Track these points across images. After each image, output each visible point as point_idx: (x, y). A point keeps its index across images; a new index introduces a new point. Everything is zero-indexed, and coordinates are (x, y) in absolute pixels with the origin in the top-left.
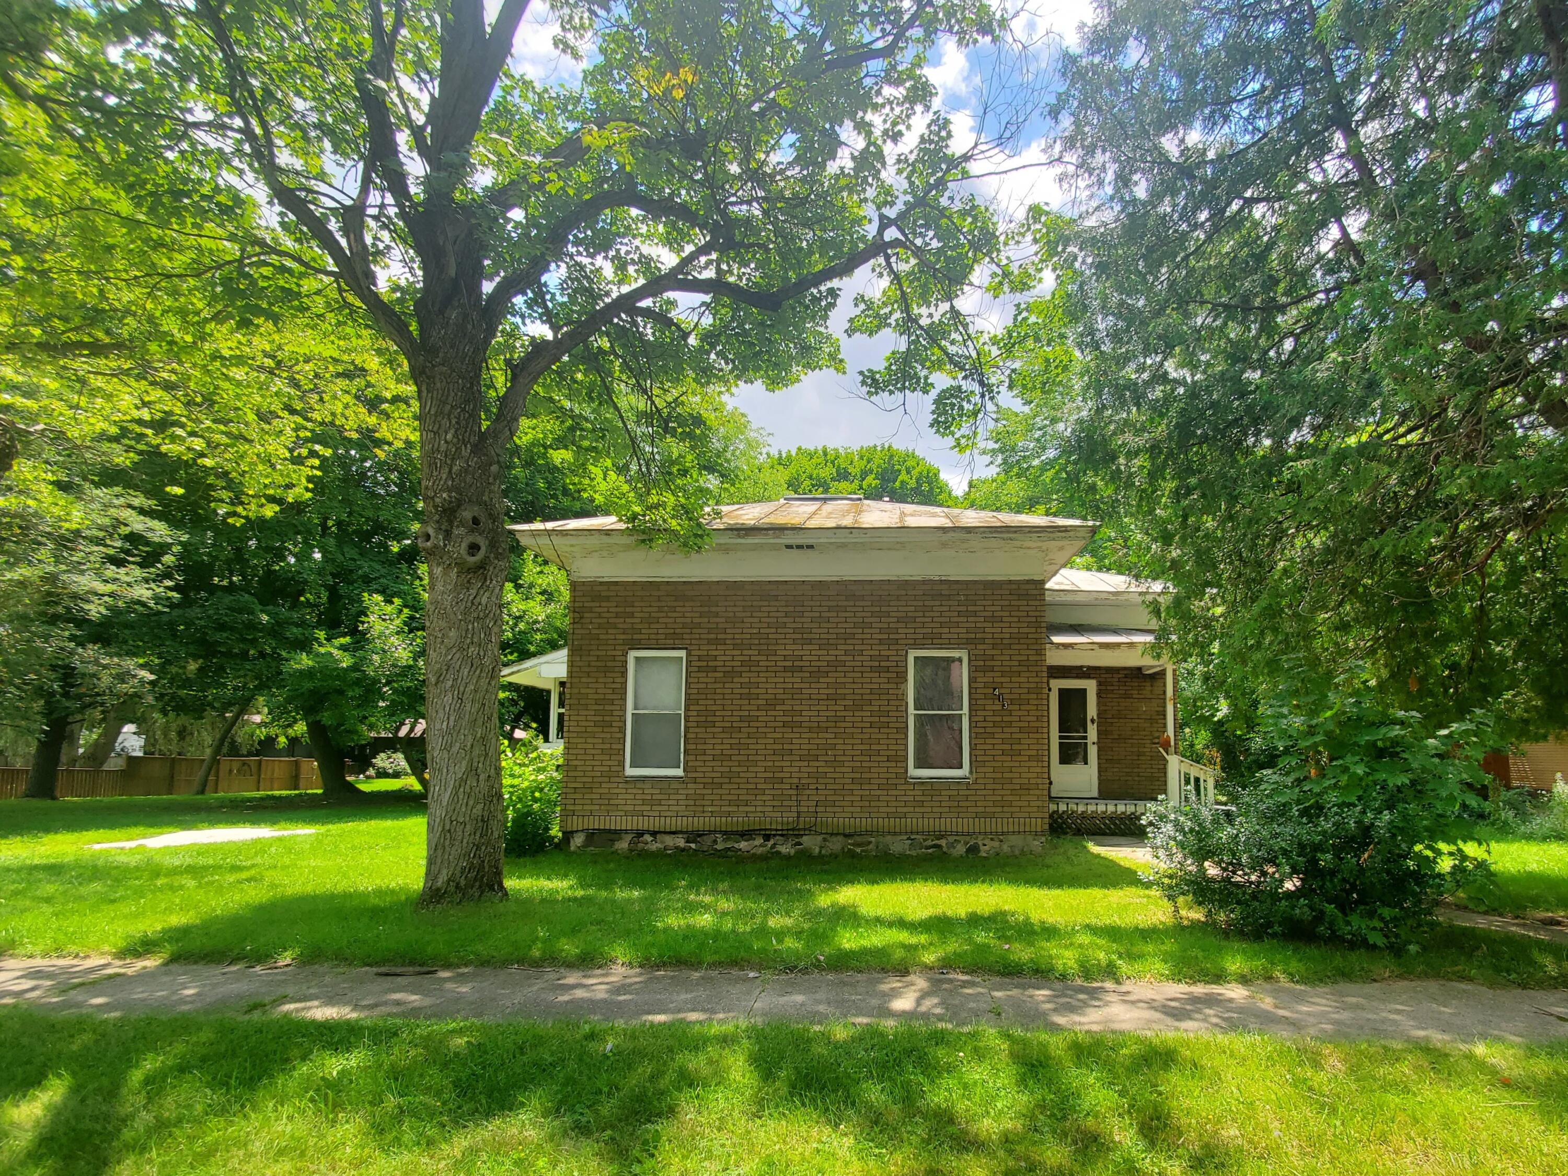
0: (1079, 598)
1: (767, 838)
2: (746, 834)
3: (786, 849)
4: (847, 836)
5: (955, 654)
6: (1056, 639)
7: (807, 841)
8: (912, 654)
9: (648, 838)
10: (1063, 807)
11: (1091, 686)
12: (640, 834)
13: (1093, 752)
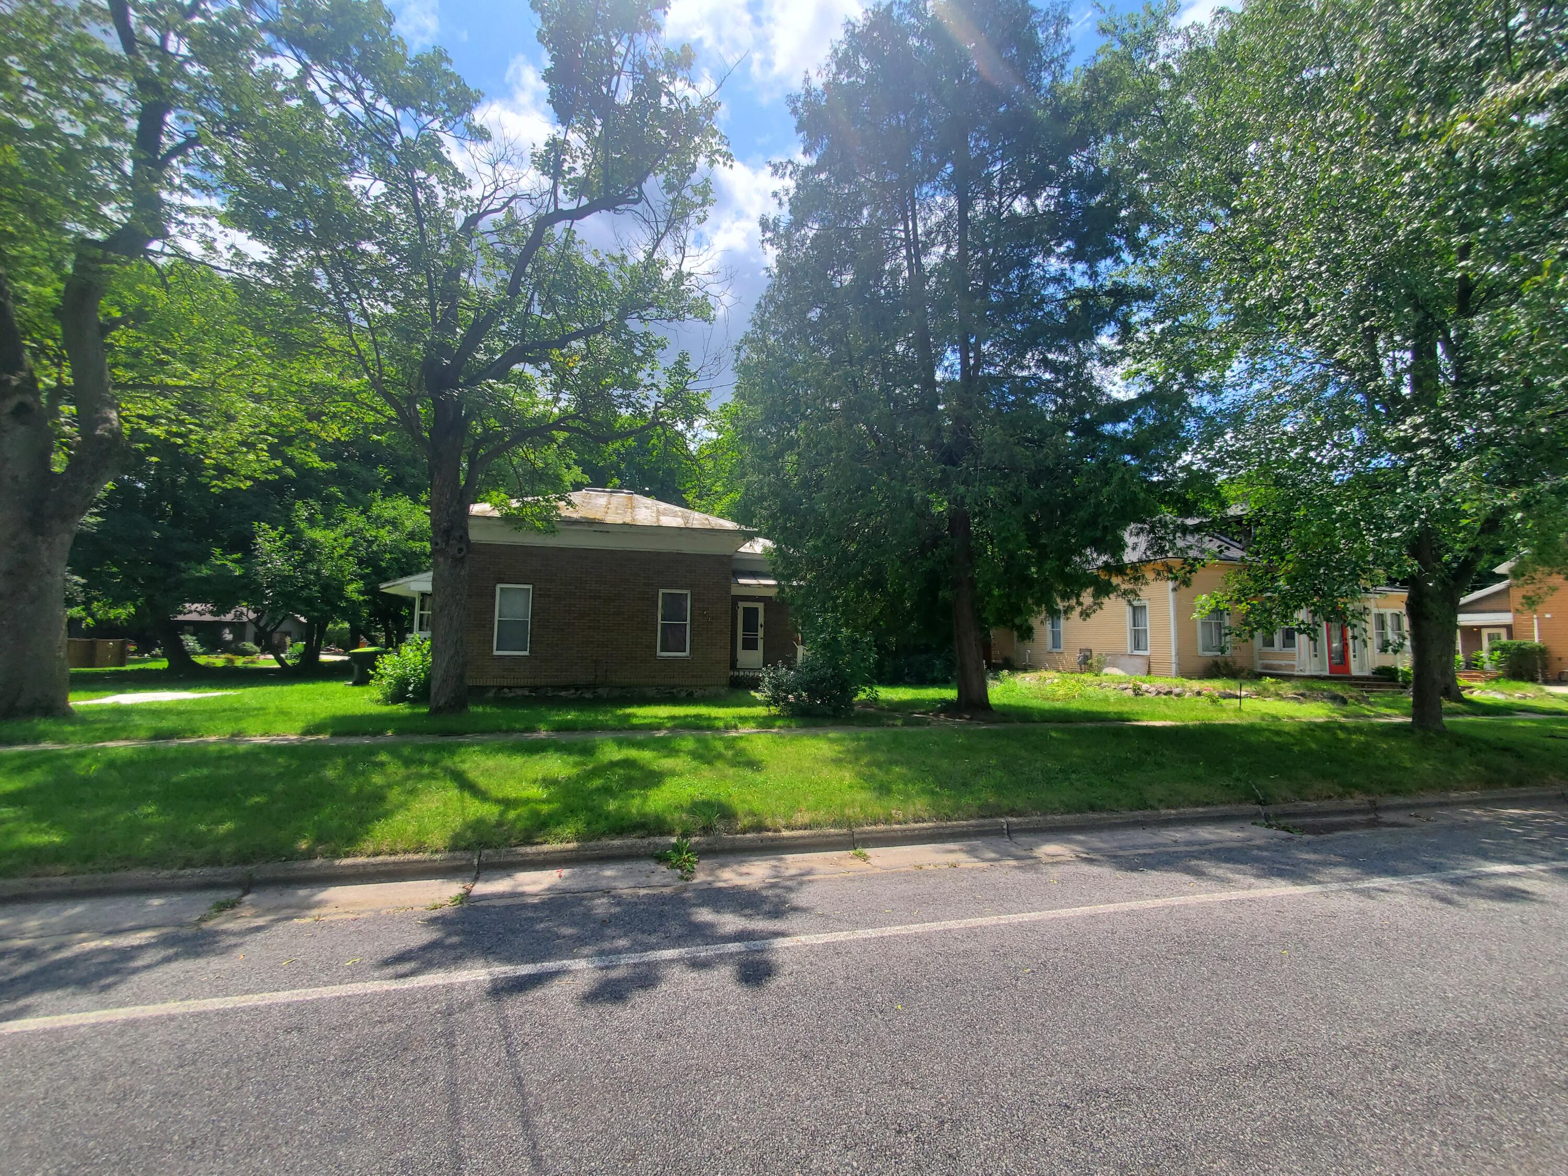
0: (755, 558)
1: (577, 689)
2: (566, 688)
3: (588, 695)
4: (622, 688)
5: (684, 592)
6: (741, 581)
7: (600, 691)
8: (661, 591)
9: (506, 690)
10: (741, 673)
11: (760, 606)
12: (501, 688)
13: (760, 643)
